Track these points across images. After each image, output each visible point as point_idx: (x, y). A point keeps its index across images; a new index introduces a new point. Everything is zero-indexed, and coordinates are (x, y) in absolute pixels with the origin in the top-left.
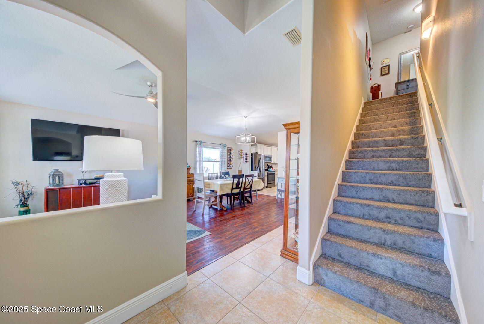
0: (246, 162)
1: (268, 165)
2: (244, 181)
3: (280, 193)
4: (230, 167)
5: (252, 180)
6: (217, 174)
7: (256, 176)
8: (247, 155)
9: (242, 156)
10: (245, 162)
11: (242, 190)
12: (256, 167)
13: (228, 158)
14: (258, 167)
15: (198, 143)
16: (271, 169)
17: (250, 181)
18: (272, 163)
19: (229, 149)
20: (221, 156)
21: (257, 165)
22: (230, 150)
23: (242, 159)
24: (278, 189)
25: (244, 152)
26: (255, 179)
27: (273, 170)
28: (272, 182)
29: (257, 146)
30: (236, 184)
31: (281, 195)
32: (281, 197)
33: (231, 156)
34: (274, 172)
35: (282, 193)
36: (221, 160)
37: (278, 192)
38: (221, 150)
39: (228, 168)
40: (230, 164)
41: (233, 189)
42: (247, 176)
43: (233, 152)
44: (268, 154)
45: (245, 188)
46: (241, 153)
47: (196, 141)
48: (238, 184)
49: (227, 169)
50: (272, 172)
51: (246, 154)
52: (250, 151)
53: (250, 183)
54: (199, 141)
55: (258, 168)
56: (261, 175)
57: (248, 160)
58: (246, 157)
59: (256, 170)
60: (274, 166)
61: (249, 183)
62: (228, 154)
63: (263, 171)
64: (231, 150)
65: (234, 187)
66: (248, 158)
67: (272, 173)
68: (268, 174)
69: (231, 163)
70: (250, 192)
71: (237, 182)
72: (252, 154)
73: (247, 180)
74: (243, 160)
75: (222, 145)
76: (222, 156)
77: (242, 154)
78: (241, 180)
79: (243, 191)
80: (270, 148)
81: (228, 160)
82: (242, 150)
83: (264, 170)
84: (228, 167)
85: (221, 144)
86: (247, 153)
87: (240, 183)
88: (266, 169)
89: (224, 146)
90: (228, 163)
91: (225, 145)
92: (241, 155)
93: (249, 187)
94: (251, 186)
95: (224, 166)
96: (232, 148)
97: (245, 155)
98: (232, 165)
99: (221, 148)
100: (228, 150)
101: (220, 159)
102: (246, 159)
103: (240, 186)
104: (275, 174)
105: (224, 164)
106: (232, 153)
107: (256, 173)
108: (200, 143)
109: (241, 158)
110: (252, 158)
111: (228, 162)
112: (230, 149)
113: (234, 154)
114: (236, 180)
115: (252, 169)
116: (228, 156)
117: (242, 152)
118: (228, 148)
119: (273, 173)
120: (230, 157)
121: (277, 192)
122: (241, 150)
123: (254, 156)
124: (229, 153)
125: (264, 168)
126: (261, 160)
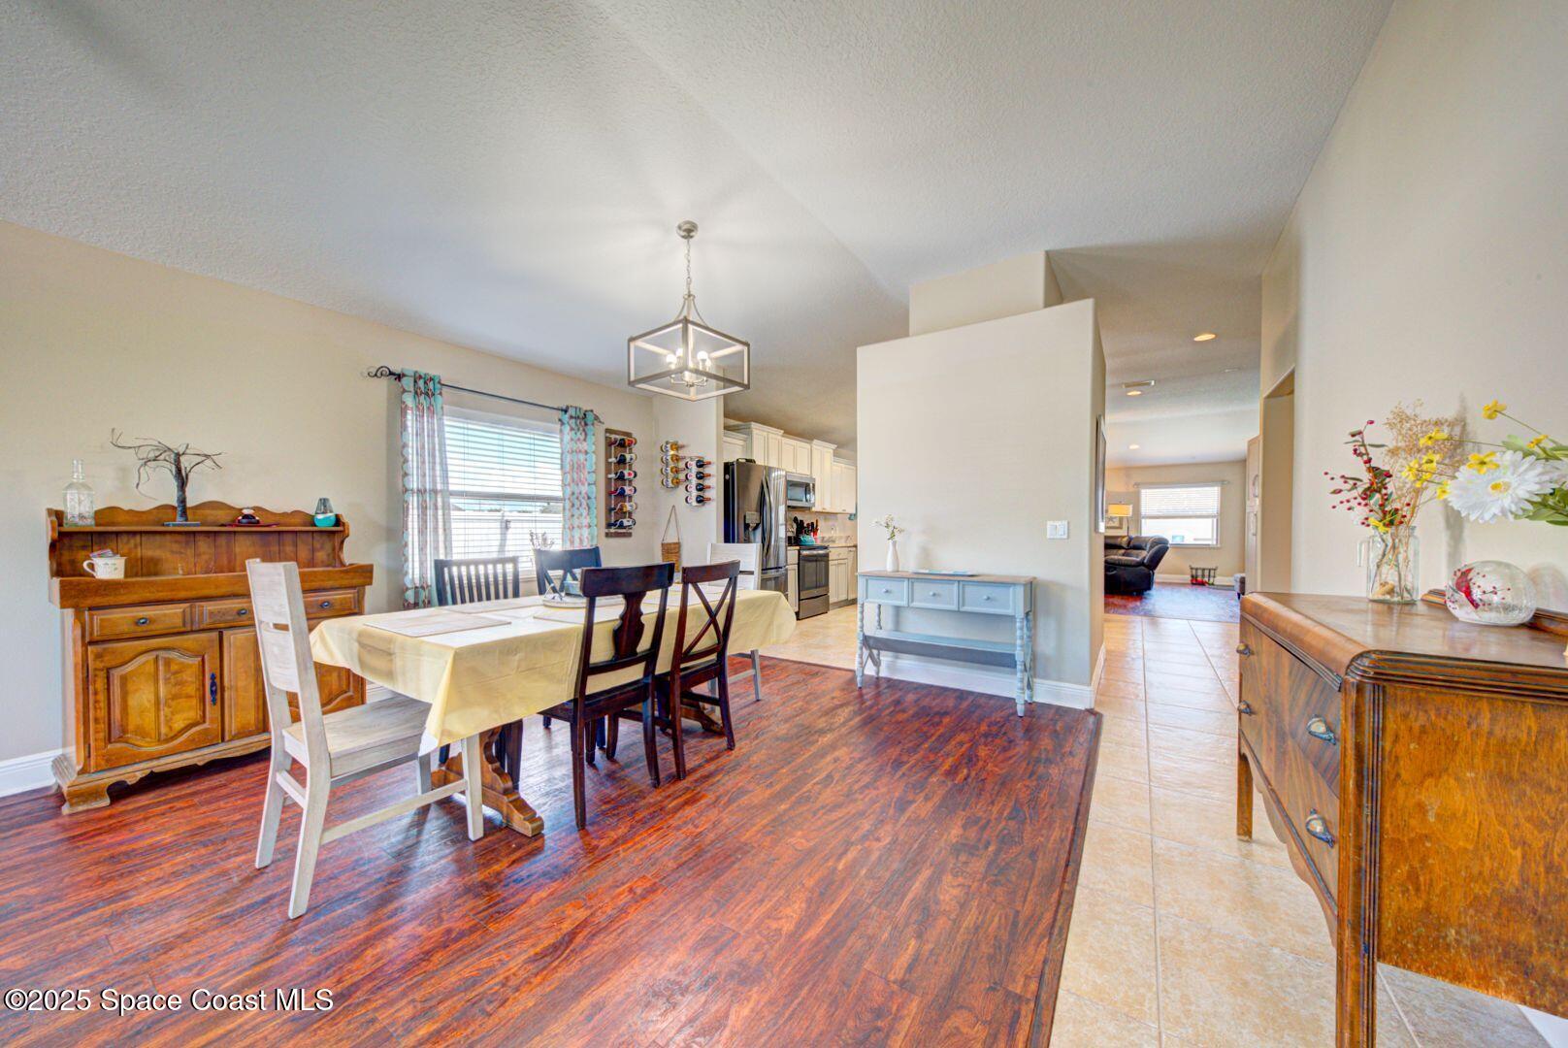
0: (701, 500)
1: (795, 519)
2: (674, 605)
3: (875, 652)
4: (621, 526)
5: (727, 600)
6: (509, 567)
7: (752, 573)
8: (707, 470)
9: (682, 476)
10: (695, 503)
11: (663, 666)
12: (747, 526)
13: (608, 480)
14: (758, 525)
15: (408, 383)
16: (809, 539)
17: (713, 606)
18: (814, 509)
19: (613, 436)
20: (568, 468)
21: (752, 517)
22: (619, 445)
23: (682, 487)
24: (867, 634)
25: (692, 452)
26: (748, 588)
27: (819, 543)
28: (815, 592)
29: (750, 434)
30: (617, 635)
31: (877, 663)
32: (878, 673)
33: (626, 472)
34: (826, 548)
35: (882, 652)
36: (569, 491)
37: (866, 652)
38: (567, 438)
39: (612, 530)
40: (622, 513)
41: (587, 669)
42: (696, 576)
43: (637, 455)
44: (801, 471)
45: (681, 655)
46: (677, 459)
47: (399, 377)
48: (629, 628)
49: (607, 535)
50: (814, 549)
51: (701, 464)
52: (720, 451)
53: (713, 621)
54: (417, 378)
55: (759, 532)
56: (772, 564)
57: (707, 494)
58: (701, 476)
59: (747, 541)
60: (822, 525)
61: (707, 618)
62: (608, 464)
63: (777, 547)
64: (622, 444)
65: (601, 652)
66: (707, 482)
67: (815, 552)
68: (802, 560)
69: (628, 507)
70: (718, 671)
71: (623, 617)
72: (728, 468)
73: (694, 600)
74: (684, 494)
75: (571, 412)
76: (571, 471)
77: (681, 465)
78: (650, 603)
79: (668, 669)
80: (808, 446)
81: (609, 494)
82: (682, 447)
83: (783, 543)
84: (609, 525)
85: (566, 411)
86: (706, 460)
87: (642, 626)
88: (789, 538)
89: (583, 420)
90: (609, 510)
91: (590, 417)
92: (677, 471)
93: (709, 640)
94: (724, 636)
95: (585, 522)
96: (628, 434)
97: (694, 469)
98: (634, 516)
99: (567, 428)
100: (609, 444)
101: (564, 485)
102: (701, 488)
103: (644, 644)
104: (826, 556)
105: (585, 512)
106: (628, 457)
107: (748, 555)
108: (426, 388)
109: (677, 483)
110: (726, 483)
111: (608, 504)
112: (619, 437)
113: (643, 462)
114: (610, 610)
115: (729, 537)
116: (608, 472)
117: (681, 453)
118: (608, 431)
119: (821, 552)
120: (621, 478)
121: (859, 652)
122: (677, 447)
123: (736, 476)
124: (613, 460)
125: (782, 534)
126: (771, 498)
